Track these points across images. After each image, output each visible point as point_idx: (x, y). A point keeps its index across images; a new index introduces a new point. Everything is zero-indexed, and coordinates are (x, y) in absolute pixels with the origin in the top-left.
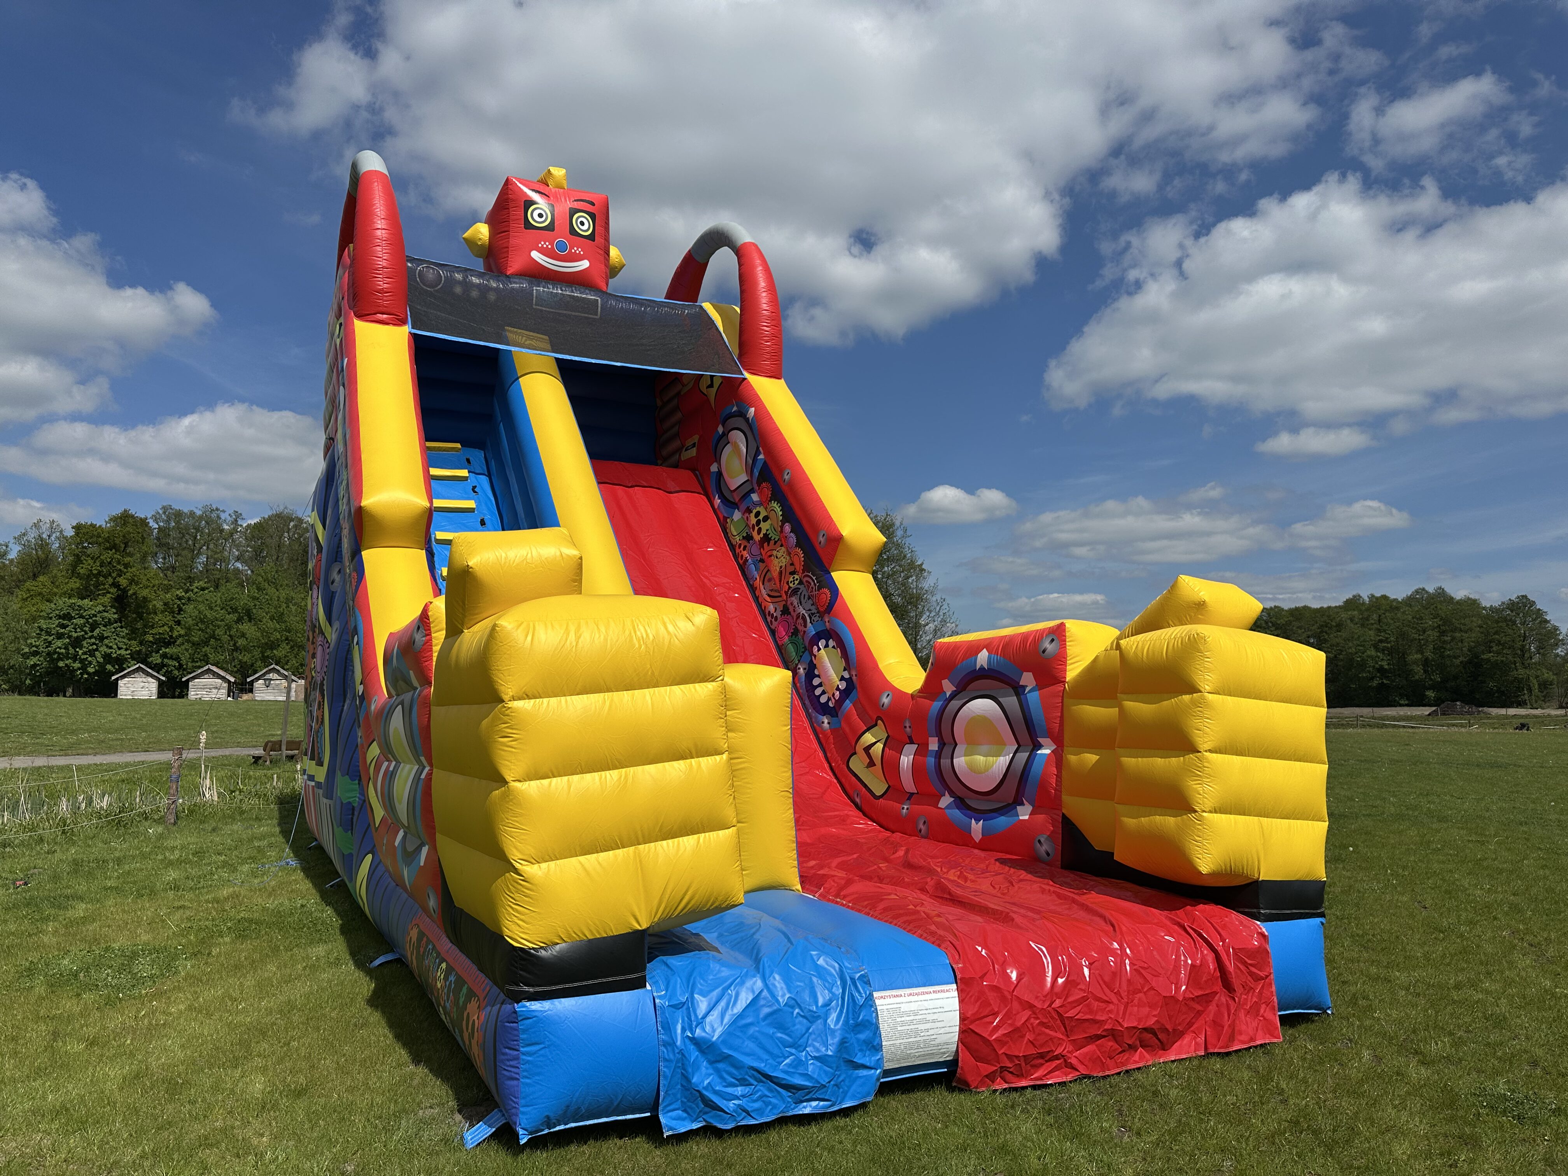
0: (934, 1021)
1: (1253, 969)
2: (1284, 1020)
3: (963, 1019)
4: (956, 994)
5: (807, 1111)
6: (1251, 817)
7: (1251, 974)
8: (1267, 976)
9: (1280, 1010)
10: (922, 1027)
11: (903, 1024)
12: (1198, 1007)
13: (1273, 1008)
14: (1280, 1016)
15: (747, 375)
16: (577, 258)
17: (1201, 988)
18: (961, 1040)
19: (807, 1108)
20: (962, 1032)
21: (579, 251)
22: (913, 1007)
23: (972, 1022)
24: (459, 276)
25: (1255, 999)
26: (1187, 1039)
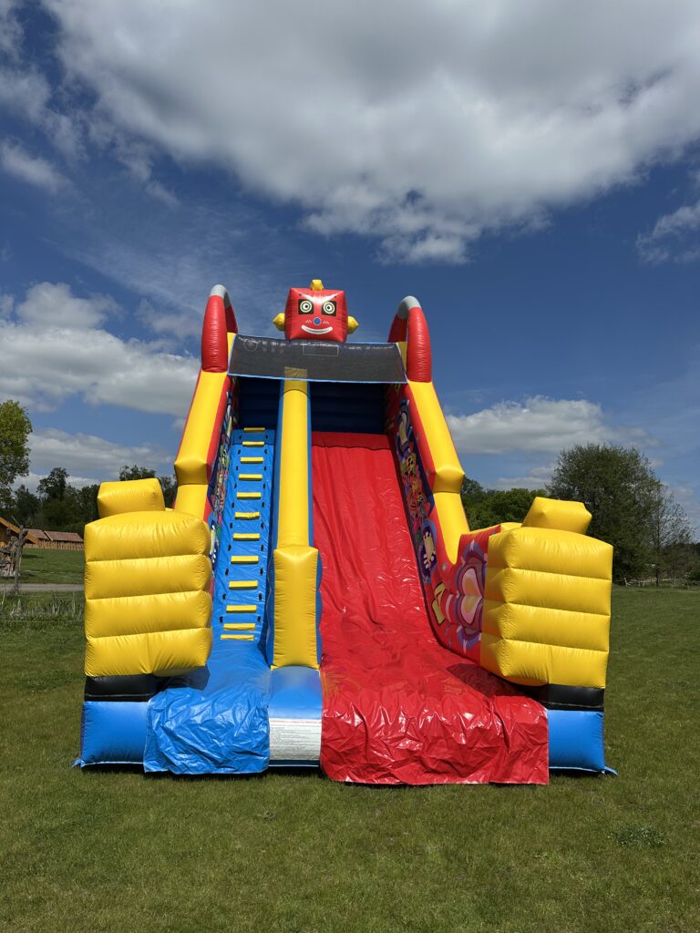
0: (304, 737)
1: (532, 738)
2: (551, 771)
3: (323, 739)
4: (320, 725)
5: (222, 772)
6: (543, 645)
7: (531, 740)
8: (544, 744)
9: (550, 765)
10: (294, 739)
11: (285, 736)
12: (488, 755)
13: (545, 764)
14: (550, 770)
15: (408, 381)
16: (326, 326)
17: (489, 743)
18: (322, 751)
19: (222, 771)
20: (323, 746)
21: (327, 323)
22: (292, 728)
23: (328, 741)
24: (264, 343)
25: (532, 756)
26: (479, 773)
